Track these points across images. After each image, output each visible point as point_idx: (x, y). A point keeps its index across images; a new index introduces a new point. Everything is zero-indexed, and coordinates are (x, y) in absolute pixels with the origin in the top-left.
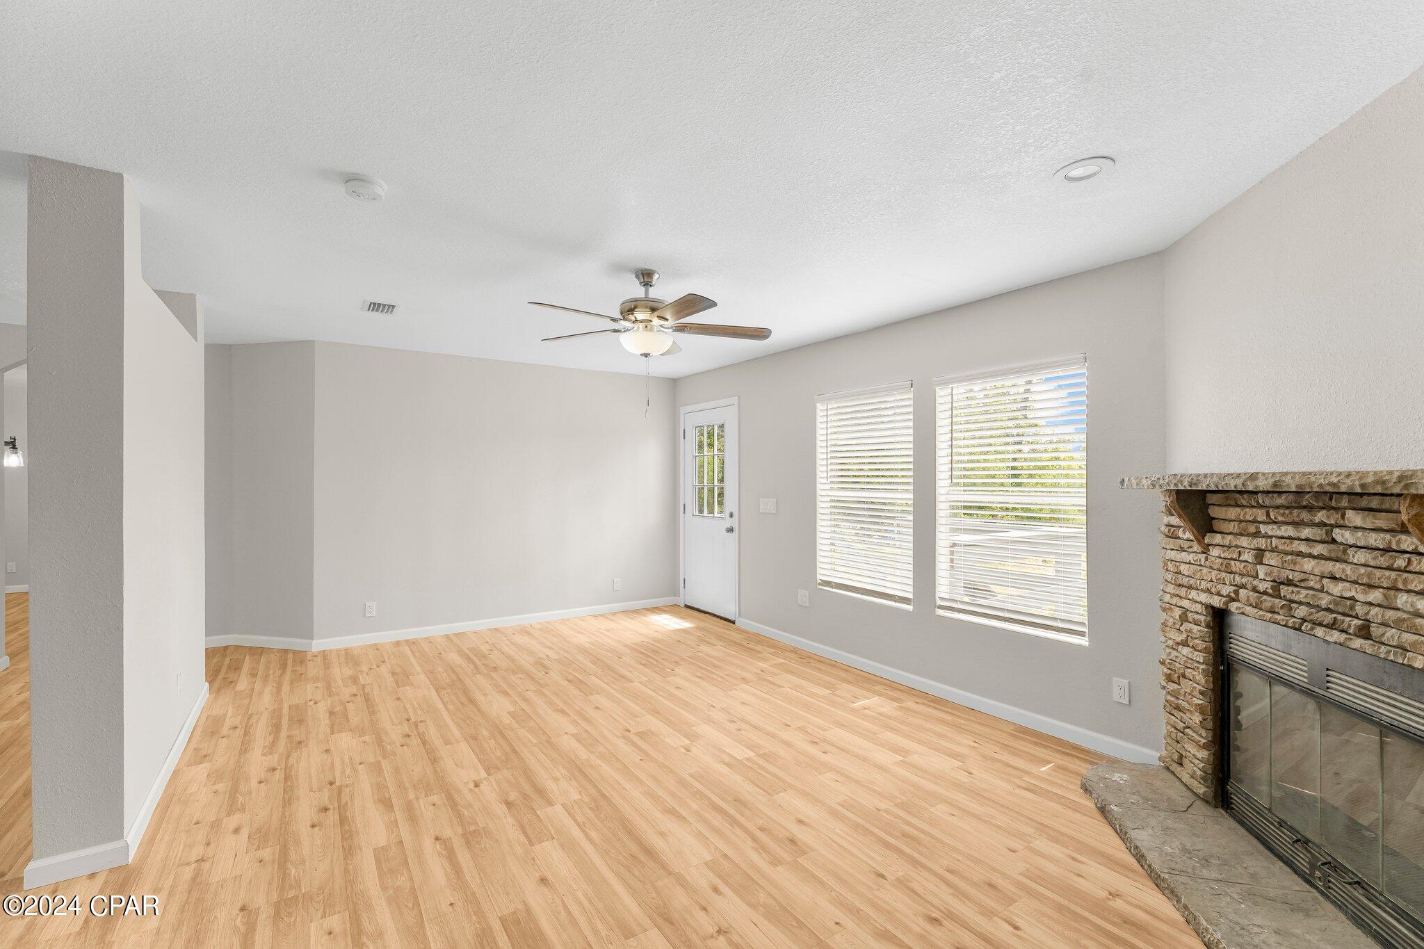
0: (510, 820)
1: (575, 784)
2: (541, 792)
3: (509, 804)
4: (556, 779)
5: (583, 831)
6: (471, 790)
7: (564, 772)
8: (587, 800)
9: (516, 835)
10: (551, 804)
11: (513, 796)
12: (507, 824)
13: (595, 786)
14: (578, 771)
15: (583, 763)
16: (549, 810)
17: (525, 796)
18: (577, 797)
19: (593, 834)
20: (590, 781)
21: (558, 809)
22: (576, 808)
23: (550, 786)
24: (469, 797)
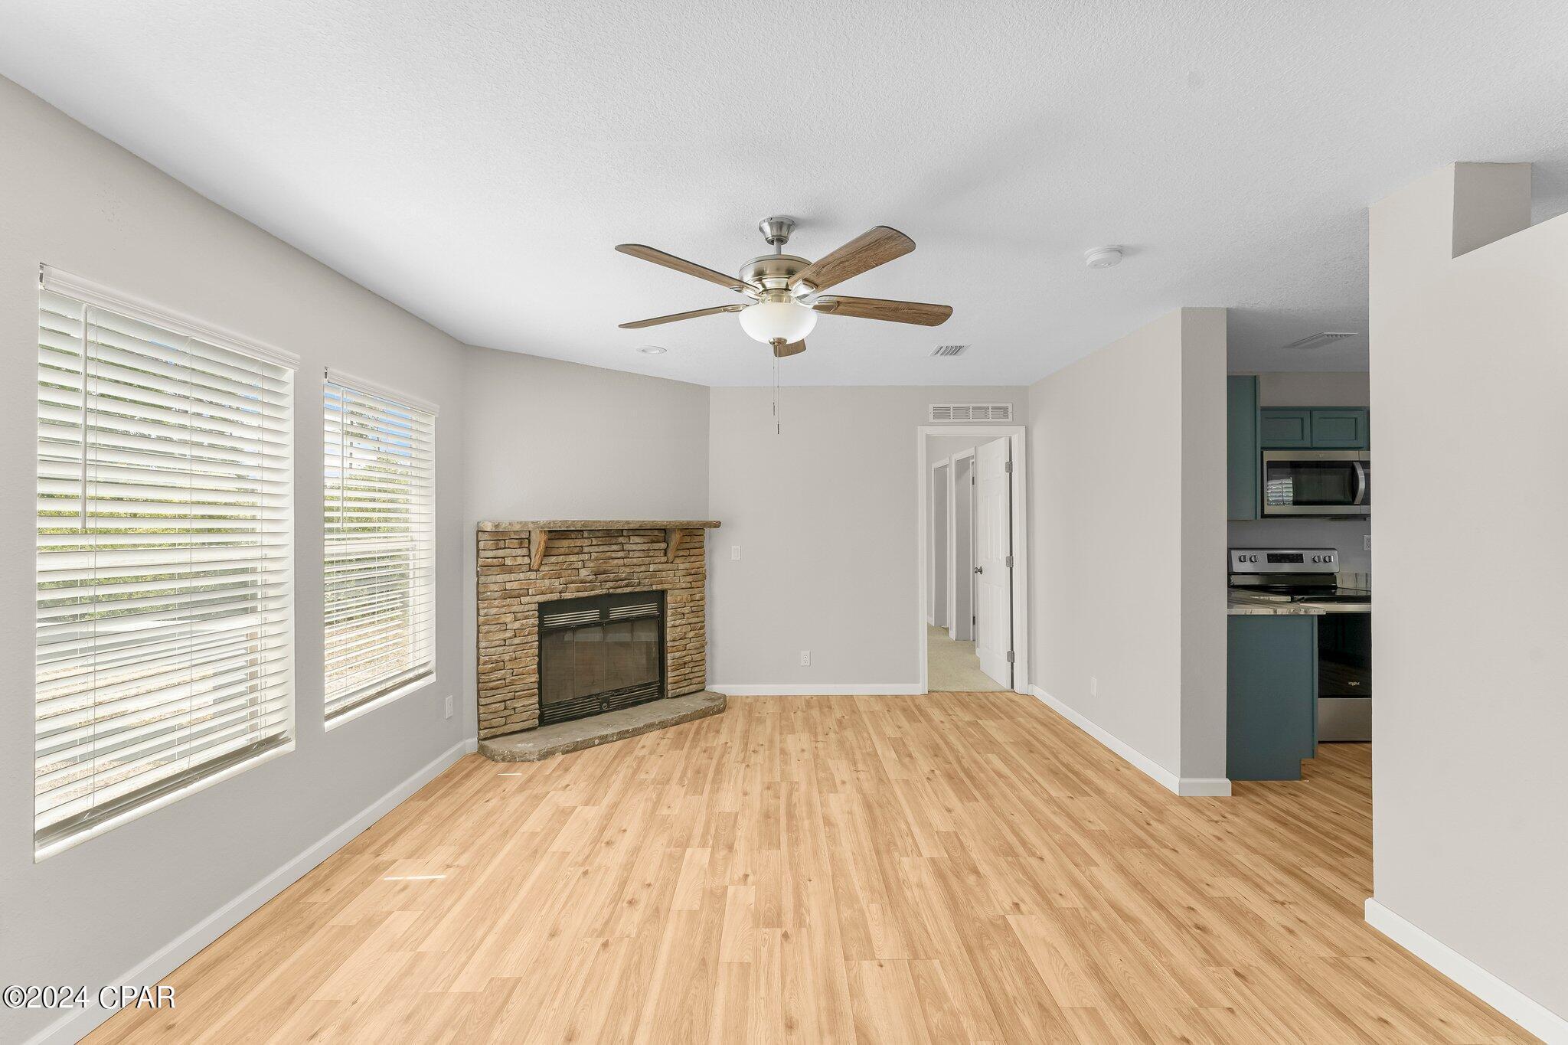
0: (974, 855)
1: (900, 875)
2: (940, 875)
3: (976, 871)
4: (920, 886)
5: (910, 830)
6: (1023, 901)
7: (908, 894)
8: (896, 854)
9: (969, 843)
10: (932, 860)
11: (971, 880)
12: (977, 855)
13: (881, 865)
14: (890, 890)
15: (881, 897)
16: (935, 855)
17: (958, 876)
18: (904, 859)
19: (903, 826)
20: (883, 872)
21: (926, 854)
22: (909, 850)
23: (928, 879)
24: (1022, 893)
